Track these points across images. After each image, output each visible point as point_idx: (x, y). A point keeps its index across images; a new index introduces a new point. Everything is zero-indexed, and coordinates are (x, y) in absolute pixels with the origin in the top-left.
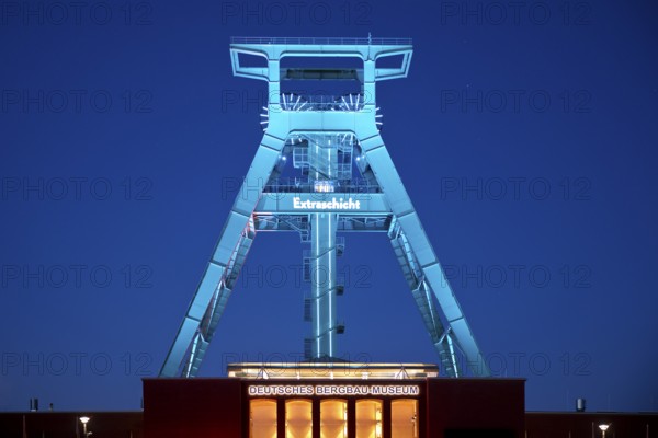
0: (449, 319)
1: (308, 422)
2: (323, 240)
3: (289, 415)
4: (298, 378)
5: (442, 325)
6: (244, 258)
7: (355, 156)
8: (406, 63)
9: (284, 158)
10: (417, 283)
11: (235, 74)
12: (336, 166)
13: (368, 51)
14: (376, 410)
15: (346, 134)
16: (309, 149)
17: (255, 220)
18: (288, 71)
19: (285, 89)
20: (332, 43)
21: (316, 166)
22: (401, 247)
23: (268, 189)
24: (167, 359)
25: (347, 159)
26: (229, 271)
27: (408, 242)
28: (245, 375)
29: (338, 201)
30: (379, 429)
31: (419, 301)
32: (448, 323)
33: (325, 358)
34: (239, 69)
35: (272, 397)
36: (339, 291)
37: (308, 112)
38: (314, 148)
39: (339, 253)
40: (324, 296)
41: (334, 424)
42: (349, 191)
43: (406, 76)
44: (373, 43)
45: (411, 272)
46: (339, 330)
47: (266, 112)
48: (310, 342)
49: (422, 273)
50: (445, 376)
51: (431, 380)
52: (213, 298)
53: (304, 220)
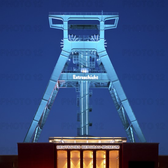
0: (131, 121)
1: (79, 159)
2: (84, 91)
3: (71, 156)
4: (75, 142)
5: (128, 123)
6: (54, 98)
7: (96, 59)
8: (116, 22)
9: (70, 60)
10: (119, 107)
11: (51, 27)
12: (89, 63)
13: (101, 18)
14: (104, 154)
15: (93, 50)
16: (79, 56)
17: (58, 83)
18: (71, 26)
19: (70, 33)
20: (88, 14)
21: (82, 63)
22: (114, 94)
23: (63, 72)
24: (26, 136)
25: (93, 60)
26: (49, 103)
27: (116, 92)
28: (55, 141)
29: (90, 76)
30: (105, 161)
31: (120, 114)
32: (130, 122)
33: (85, 135)
34: (52, 25)
35: (65, 150)
36: (90, 110)
37: (78, 42)
38: (81, 56)
39: (90, 96)
40: (85, 112)
41: (88, 160)
42: (94, 72)
43: (116, 27)
44: (104, 14)
45: (117, 103)
46: (90, 125)
47: (63, 42)
48: (79, 129)
49: (121, 104)
50: (129, 142)
51: (124, 143)
52: (43, 113)
53: (77, 83)
